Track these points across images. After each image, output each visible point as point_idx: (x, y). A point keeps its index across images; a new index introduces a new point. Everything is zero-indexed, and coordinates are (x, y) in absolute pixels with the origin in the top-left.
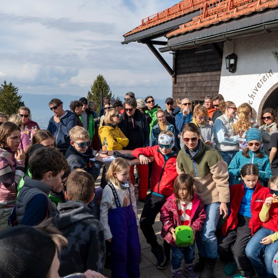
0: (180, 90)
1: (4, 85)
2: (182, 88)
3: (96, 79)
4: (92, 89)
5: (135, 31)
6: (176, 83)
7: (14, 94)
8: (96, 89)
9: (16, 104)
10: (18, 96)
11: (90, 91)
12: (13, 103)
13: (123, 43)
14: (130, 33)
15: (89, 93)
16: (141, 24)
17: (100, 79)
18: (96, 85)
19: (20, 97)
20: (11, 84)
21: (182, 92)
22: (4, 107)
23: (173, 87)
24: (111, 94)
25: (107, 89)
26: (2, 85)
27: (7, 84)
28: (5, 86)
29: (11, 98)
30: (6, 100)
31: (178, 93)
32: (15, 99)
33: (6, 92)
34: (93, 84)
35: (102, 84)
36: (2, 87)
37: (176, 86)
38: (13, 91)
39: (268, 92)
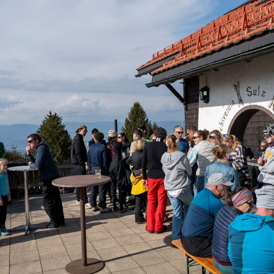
0: (190, 117)
1: (49, 115)
2: (192, 114)
3: (133, 106)
4: (129, 116)
5: (149, 64)
6: (187, 110)
7: (58, 123)
8: (133, 116)
9: (60, 133)
10: (62, 125)
11: (128, 118)
12: (57, 132)
13: (137, 76)
14: (144, 66)
15: (127, 120)
16: (152, 59)
17: (137, 106)
18: (133, 112)
19: (64, 126)
20: (56, 114)
21: (192, 118)
22: (49, 136)
23: (185, 114)
24: (147, 120)
25: (144, 115)
26: (48, 116)
27: (52, 114)
28: (51, 116)
29: (55, 127)
30: (51, 129)
31: (189, 119)
32: (59, 127)
33: (51, 121)
34: (130, 111)
35: (138, 110)
36: (48, 117)
37: (187, 112)
38: (57, 121)
39: (233, 120)
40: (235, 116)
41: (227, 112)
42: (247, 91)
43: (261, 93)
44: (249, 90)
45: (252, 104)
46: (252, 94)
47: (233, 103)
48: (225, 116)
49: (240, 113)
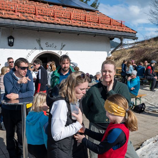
40: (37, 56)
41: (30, 53)
42: (46, 44)
43: (54, 47)
44: (47, 44)
45: (48, 51)
46: (49, 46)
47: (35, 49)
48: (28, 55)
49: (41, 54)
